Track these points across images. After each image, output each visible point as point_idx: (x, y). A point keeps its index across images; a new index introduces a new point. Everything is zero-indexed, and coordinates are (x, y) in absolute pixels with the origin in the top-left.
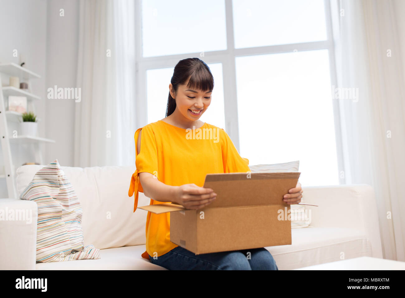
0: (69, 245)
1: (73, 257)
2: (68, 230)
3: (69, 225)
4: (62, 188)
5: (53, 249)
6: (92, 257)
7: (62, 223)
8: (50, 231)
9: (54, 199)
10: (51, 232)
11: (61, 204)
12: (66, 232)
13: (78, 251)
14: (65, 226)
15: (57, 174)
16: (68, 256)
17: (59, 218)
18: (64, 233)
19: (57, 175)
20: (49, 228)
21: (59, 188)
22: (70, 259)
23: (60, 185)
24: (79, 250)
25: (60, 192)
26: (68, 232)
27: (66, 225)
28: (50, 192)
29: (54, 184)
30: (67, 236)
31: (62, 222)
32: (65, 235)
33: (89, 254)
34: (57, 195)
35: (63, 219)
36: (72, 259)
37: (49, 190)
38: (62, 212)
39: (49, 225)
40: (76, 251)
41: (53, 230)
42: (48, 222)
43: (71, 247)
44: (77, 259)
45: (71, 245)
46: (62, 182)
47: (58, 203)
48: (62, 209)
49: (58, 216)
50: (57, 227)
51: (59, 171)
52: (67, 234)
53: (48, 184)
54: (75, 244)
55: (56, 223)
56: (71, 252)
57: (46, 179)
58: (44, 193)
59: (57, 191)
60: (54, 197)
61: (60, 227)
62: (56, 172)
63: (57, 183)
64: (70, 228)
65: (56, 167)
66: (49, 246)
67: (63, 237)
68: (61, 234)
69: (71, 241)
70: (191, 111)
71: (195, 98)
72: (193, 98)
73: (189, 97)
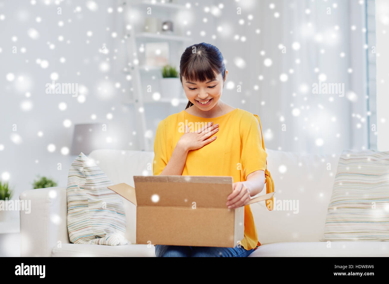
1: (95, 242)
2: (91, 217)
3: (93, 213)
4: (88, 178)
5: (79, 233)
6: (108, 243)
7: (86, 211)
9: (80, 188)
10: (79, 218)
11: (87, 193)
12: (89, 219)
14: (88, 213)
16: (91, 240)
17: (87, 206)
18: (87, 219)
19: (83, 167)
20: (77, 215)
21: (85, 179)
22: (92, 243)
24: (101, 237)
25: (86, 183)
26: (91, 219)
27: (90, 213)
28: (78, 182)
29: (82, 175)
30: (89, 222)
31: (87, 209)
32: (88, 221)
33: (106, 240)
34: (84, 185)
35: (89, 207)
36: (94, 244)
37: (79, 180)
38: (88, 201)
39: (76, 212)
40: (99, 237)
41: (80, 216)
42: (76, 209)
43: (92, 232)
44: (99, 244)
45: (92, 230)
46: (88, 173)
47: (84, 192)
48: (87, 198)
49: (85, 204)
50: (83, 213)
51: (84, 163)
52: (90, 221)
53: (78, 174)
54: (97, 230)
55: (82, 211)
56: (94, 237)
57: (78, 170)
58: (74, 183)
59: (84, 182)
60: (81, 186)
61: (85, 214)
62: (82, 165)
63: (84, 174)
64: (94, 216)
65: (81, 160)
66: (77, 230)
67: (87, 223)
68: (85, 220)
69: (93, 227)
70: (198, 101)
71: (197, 88)
72: (194, 89)
73: (191, 89)
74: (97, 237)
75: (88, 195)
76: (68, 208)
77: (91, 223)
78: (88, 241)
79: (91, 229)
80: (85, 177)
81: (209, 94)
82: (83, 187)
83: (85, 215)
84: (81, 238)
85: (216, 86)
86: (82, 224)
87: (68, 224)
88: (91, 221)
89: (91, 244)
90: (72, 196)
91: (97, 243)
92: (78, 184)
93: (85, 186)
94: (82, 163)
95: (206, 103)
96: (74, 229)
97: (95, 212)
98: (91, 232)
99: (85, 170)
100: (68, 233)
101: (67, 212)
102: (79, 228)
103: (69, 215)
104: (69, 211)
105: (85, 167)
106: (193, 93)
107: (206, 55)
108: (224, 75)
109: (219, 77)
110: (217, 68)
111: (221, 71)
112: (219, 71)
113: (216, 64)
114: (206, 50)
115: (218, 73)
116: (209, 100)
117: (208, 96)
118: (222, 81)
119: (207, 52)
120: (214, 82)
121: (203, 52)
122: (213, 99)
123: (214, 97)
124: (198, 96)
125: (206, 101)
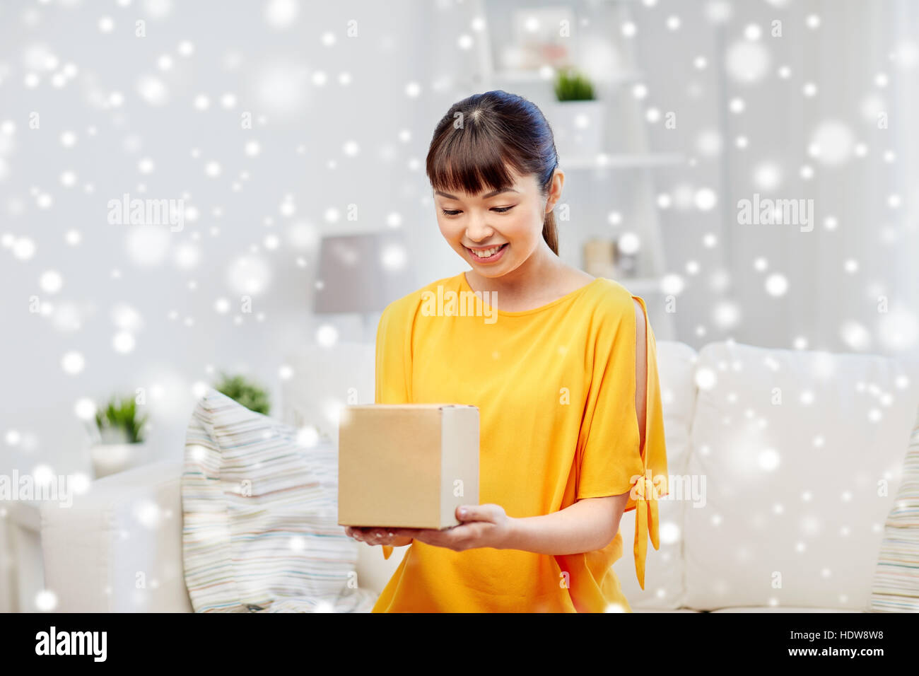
0: (232, 593)
2: (233, 556)
3: (240, 546)
4: (226, 455)
5: (209, 595)
8: (203, 553)
9: (209, 478)
10: (206, 555)
11: (226, 493)
12: (230, 562)
13: (261, 609)
14: (228, 546)
15: (211, 422)
18: (226, 562)
19: (212, 426)
20: (202, 548)
21: (220, 455)
23: (222, 447)
24: (262, 606)
25: (222, 465)
26: (233, 562)
27: (233, 545)
28: (205, 461)
29: (214, 445)
30: (229, 570)
32: (225, 568)
34: (217, 470)
35: (233, 529)
37: (207, 457)
38: (229, 512)
40: (257, 607)
41: (209, 553)
43: (237, 597)
45: (237, 592)
46: (226, 441)
47: (218, 491)
48: (225, 506)
50: (217, 545)
51: (215, 414)
52: (230, 567)
53: (205, 440)
54: (249, 590)
55: (214, 538)
57: (203, 429)
58: (193, 465)
59: (217, 461)
60: (211, 475)
61: (220, 546)
62: (209, 419)
63: (217, 441)
64: (242, 552)
65: (207, 408)
67: (223, 572)
68: (219, 564)
69: (237, 582)
70: (470, 250)
71: (461, 212)
72: (456, 212)
73: (446, 212)
74: (252, 607)
75: (229, 496)
76: (183, 527)
77: (233, 571)
79: (233, 589)
80: (220, 450)
81: (496, 232)
82: (217, 477)
83: (221, 550)
85: (514, 208)
86: (212, 575)
87: (185, 569)
88: (236, 568)
90: (190, 498)
92: (204, 467)
93: (221, 473)
94: (209, 415)
95: (488, 254)
96: (196, 583)
97: (244, 544)
98: (234, 596)
99: (219, 433)
100: (187, 592)
101: (182, 538)
102: (209, 582)
103: (186, 548)
104: (185, 536)
105: (216, 425)
106: (454, 225)
107: (492, 121)
108: (547, 182)
109: (525, 186)
110: (519, 159)
111: (536, 168)
112: (527, 168)
113: (517, 148)
114: (496, 109)
115: (523, 172)
116: (497, 248)
117: (493, 234)
118: (541, 196)
119: (495, 114)
120: (507, 194)
121: (485, 114)
122: (508, 246)
123: (511, 242)
124: (467, 233)
125: (489, 249)
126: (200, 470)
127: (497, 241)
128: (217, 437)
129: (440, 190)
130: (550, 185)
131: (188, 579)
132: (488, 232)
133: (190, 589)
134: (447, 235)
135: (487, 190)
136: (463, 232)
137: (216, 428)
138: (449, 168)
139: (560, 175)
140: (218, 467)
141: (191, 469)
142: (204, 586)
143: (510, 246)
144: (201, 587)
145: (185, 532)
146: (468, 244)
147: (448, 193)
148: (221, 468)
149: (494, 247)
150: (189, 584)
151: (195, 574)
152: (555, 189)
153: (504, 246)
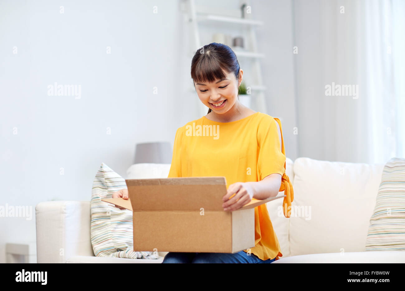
0: (111, 244)
2: (112, 229)
3: (114, 226)
4: (109, 189)
5: (101, 246)
6: (128, 256)
8: (99, 230)
11: (109, 205)
12: (110, 231)
13: (123, 251)
14: (109, 226)
15: (104, 176)
17: (108, 218)
18: (109, 232)
19: (104, 178)
20: (99, 227)
21: (107, 190)
22: (114, 256)
23: (108, 187)
24: (123, 249)
26: (112, 232)
27: (112, 225)
28: (101, 193)
29: (104, 186)
30: (111, 235)
31: (108, 222)
32: (109, 234)
33: (126, 253)
34: (106, 196)
35: (112, 220)
36: (115, 257)
37: (101, 192)
38: (110, 212)
39: (97, 224)
40: (120, 250)
41: (102, 229)
42: (97, 221)
44: (120, 257)
46: (110, 184)
47: (106, 204)
48: (108, 210)
49: (105, 216)
50: (105, 226)
51: (105, 173)
52: (111, 233)
53: (101, 186)
54: (118, 243)
55: (104, 223)
56: (115, 250)
57: (101, 181)
58: (96, 195)
59: (106, 193)
60: (103, 198)
61: (106, 226)
62: (103, 175)
63: (105, 185)
64: (115, 228)
65: (102, 171)
66: (99, 243)
67: (108, 236)
68: (106, 233)
69: (113, 239)
70: (212, 104)
71: (208, 90)
72: (205, 91)
73: (202, 91)
74: (119, 250)
75: (109, 206)
76: (91, 220)
77: (112, 235)
78: (109, 254)
79: (112, 242)
80: (107, 188)
81: (222, 96)
83: (106, 228)
84: (102, 251)
85: (228, 86)
86: (103, 237)
87: (91, 237)
88: (113, 234)
89: (112, 257)
90: (94, 208)
91: (118, 256)
92: (101, 195)
95: (219, 105)
96: (96, 242)
97: (116, 225)
98: (112, 245)
99: (107, 181)
100: (92, 247)
101: (90, 225)
102: (101, 241)
103: (92, 228)
104: (92, 223)
105: (106, 178)
106: (205, 95)
107: (215, 54)
108: (238, 74)
109: (230, 77)
110: (227, 67)
111: (233, 70)
112: (230, 70)
113: (225, 63)
114: (215, 49)
115: (229, 72)
116: (223, 102)
117: (221, 97)
118: (236, 80)
119: (215, 51)
120: (225, 81)
121: (211, 52)
122: (227, 101)
123: (228, 99)
124: (211, 98)
125: (220, 103)
126: (98, 196)
127: (223, 99)
128: (106, 182)
129: (199, 83)
130: (239, 76)
131: (92, 242)
132: (219, 96)
133: (93, 245)
134: (202, 100)
135: (217, 80)
136: (209, 97)
137: (106, 179)
138: (201, 74)
139: (242, 71)
140: (106, 195)
141: (95, 196)
142: (100, 242)
143: (228, 101)
144: (97, 243)
145: (92, 222)
146: (211, 102)
147: (202, 83)
148: (107, 195)
149: (221, 101)
150: (92, 244)
151: (96, 238)
152: (241, 77)
153: (225, 101)
